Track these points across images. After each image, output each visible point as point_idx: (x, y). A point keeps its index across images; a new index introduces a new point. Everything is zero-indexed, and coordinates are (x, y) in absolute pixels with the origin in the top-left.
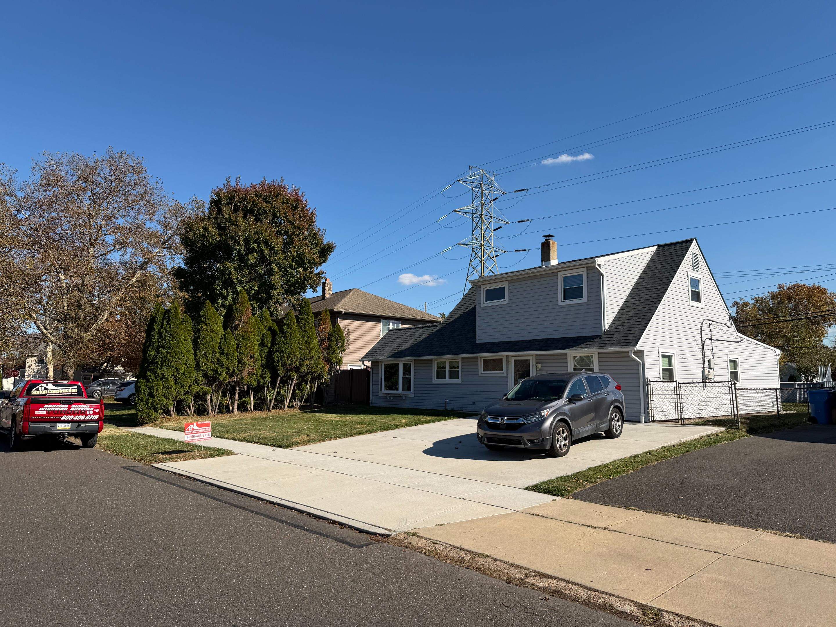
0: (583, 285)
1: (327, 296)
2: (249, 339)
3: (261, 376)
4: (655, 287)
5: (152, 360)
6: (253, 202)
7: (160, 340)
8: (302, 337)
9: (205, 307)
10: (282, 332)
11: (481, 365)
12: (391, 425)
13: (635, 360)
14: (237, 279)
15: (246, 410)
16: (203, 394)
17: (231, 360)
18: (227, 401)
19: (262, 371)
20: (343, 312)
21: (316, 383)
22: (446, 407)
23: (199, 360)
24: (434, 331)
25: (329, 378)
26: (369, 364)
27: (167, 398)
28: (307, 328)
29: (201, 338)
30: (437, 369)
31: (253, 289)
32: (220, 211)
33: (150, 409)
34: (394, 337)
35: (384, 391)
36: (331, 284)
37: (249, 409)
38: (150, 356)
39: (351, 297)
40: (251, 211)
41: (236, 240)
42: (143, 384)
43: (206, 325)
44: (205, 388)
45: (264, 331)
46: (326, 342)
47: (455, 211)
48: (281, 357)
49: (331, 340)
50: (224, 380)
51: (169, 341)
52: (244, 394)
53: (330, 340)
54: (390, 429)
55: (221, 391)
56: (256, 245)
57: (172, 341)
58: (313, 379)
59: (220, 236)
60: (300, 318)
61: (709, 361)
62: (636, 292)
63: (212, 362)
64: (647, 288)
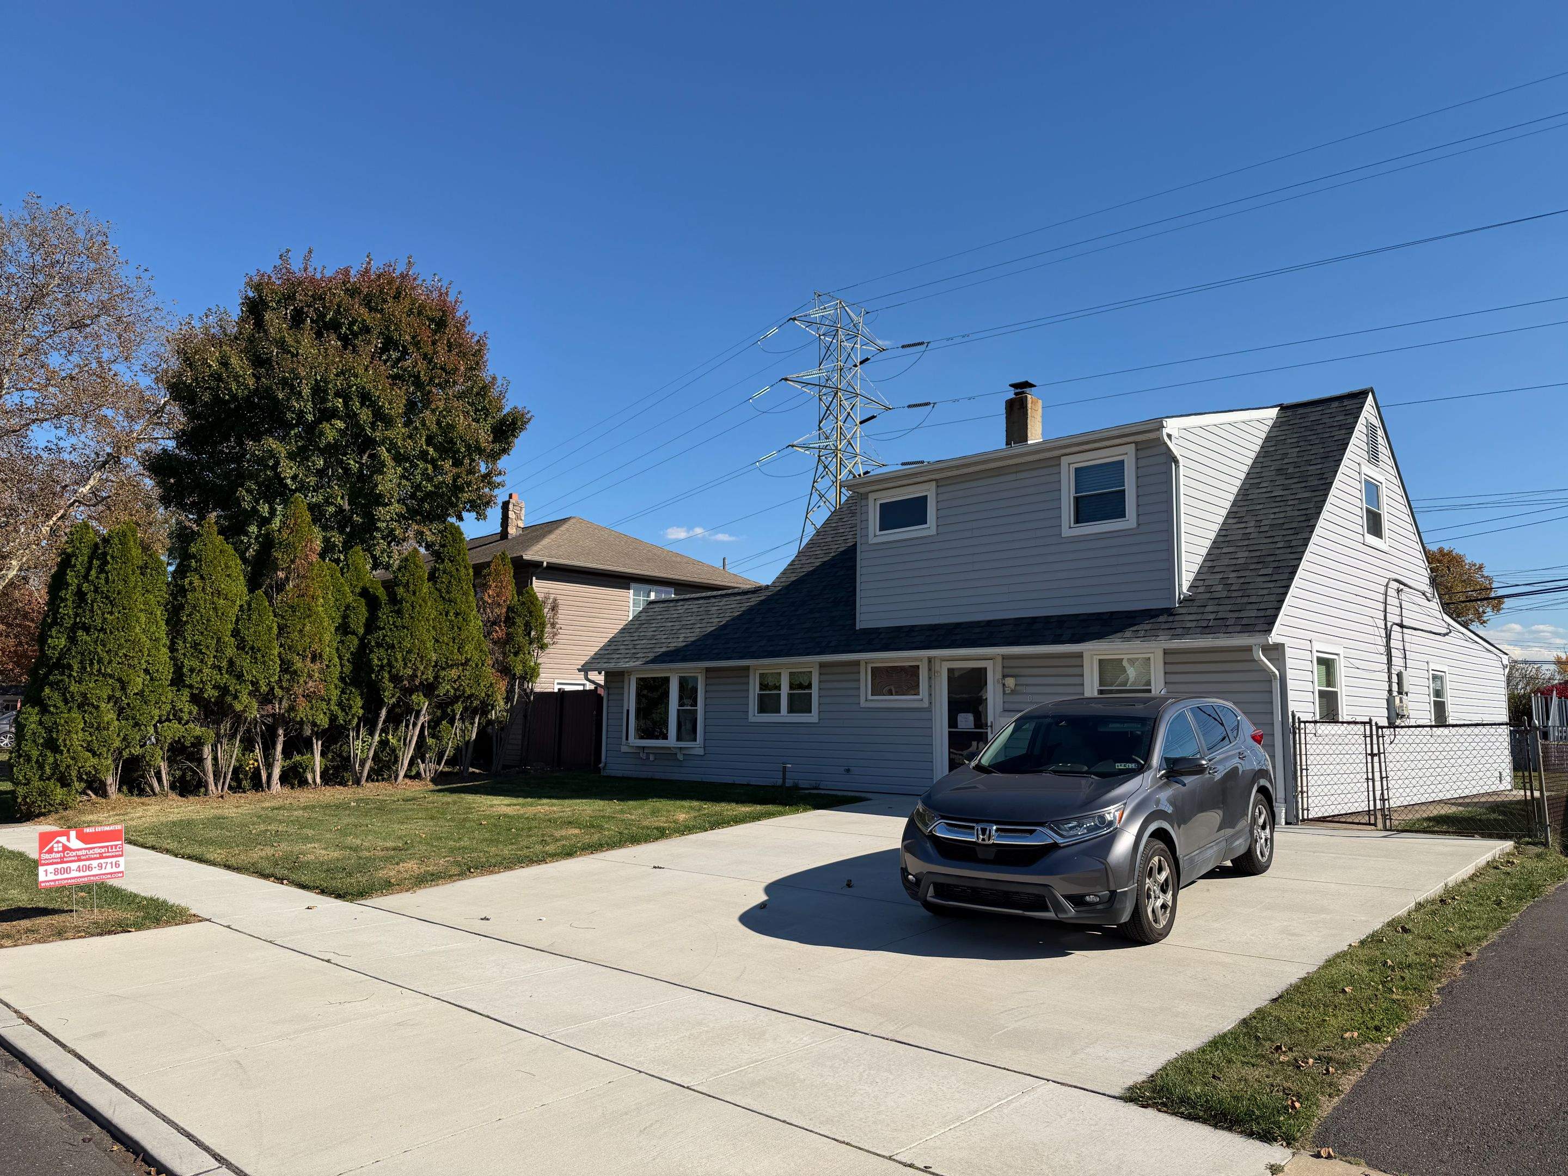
0: (1126, 487)
1: (512, 531)
2: (310, 613)
3: (340, 704)
4: (1293, 497)
5: (59, 659)
6: (339, 307)
7: (80, 611)
8: (441, 614)
9: (202, 535)
10: (394, 600)
11: (866, 680)
12: (648, 828)
13: (1265, 670)
14: (294, 478)
15: (303, 783)
16: (193, 745)
17: (264, 663)
18: (257, 761)
19: (343, 692)
20: (545, 564)
21: (477, 720)
22: (784, 779)
23: (182, 663)
24: (752, 604)
25: (507, 711)
26: (600, 679)
27: (94, 754)
28: (455, 594)
29: (188, 609)
30: (761, 689)
31: (332, 504)
32: (259, 324)
33: (49, 779)
34: (660, 617)
35: (634, 741)
36: (523, 505)
37: (310, 781)
38: (54, 648)
39: (565, 534)
40: (335, 326)
41: (292, 387)
42: (31, 719)
43: (202, 578)
44: (198, 730)
45: (350, 598)
46: (500, 626)
47: (786, 379)
48: (388, 660)
49: (514, 623)
50: (244, 711)
51: (103, 614)
52: (298, 744)
53: (509, 621)
54: (646, 842)
55: (239, 738)
56: (340, 400)
57: (111, 613)
58: (468, 713)
59: (258, 378)
60: (439, 569)
61: (1399, 675)
62: (1245, 509)
63: (214, 667)
64: (1274, 499)
